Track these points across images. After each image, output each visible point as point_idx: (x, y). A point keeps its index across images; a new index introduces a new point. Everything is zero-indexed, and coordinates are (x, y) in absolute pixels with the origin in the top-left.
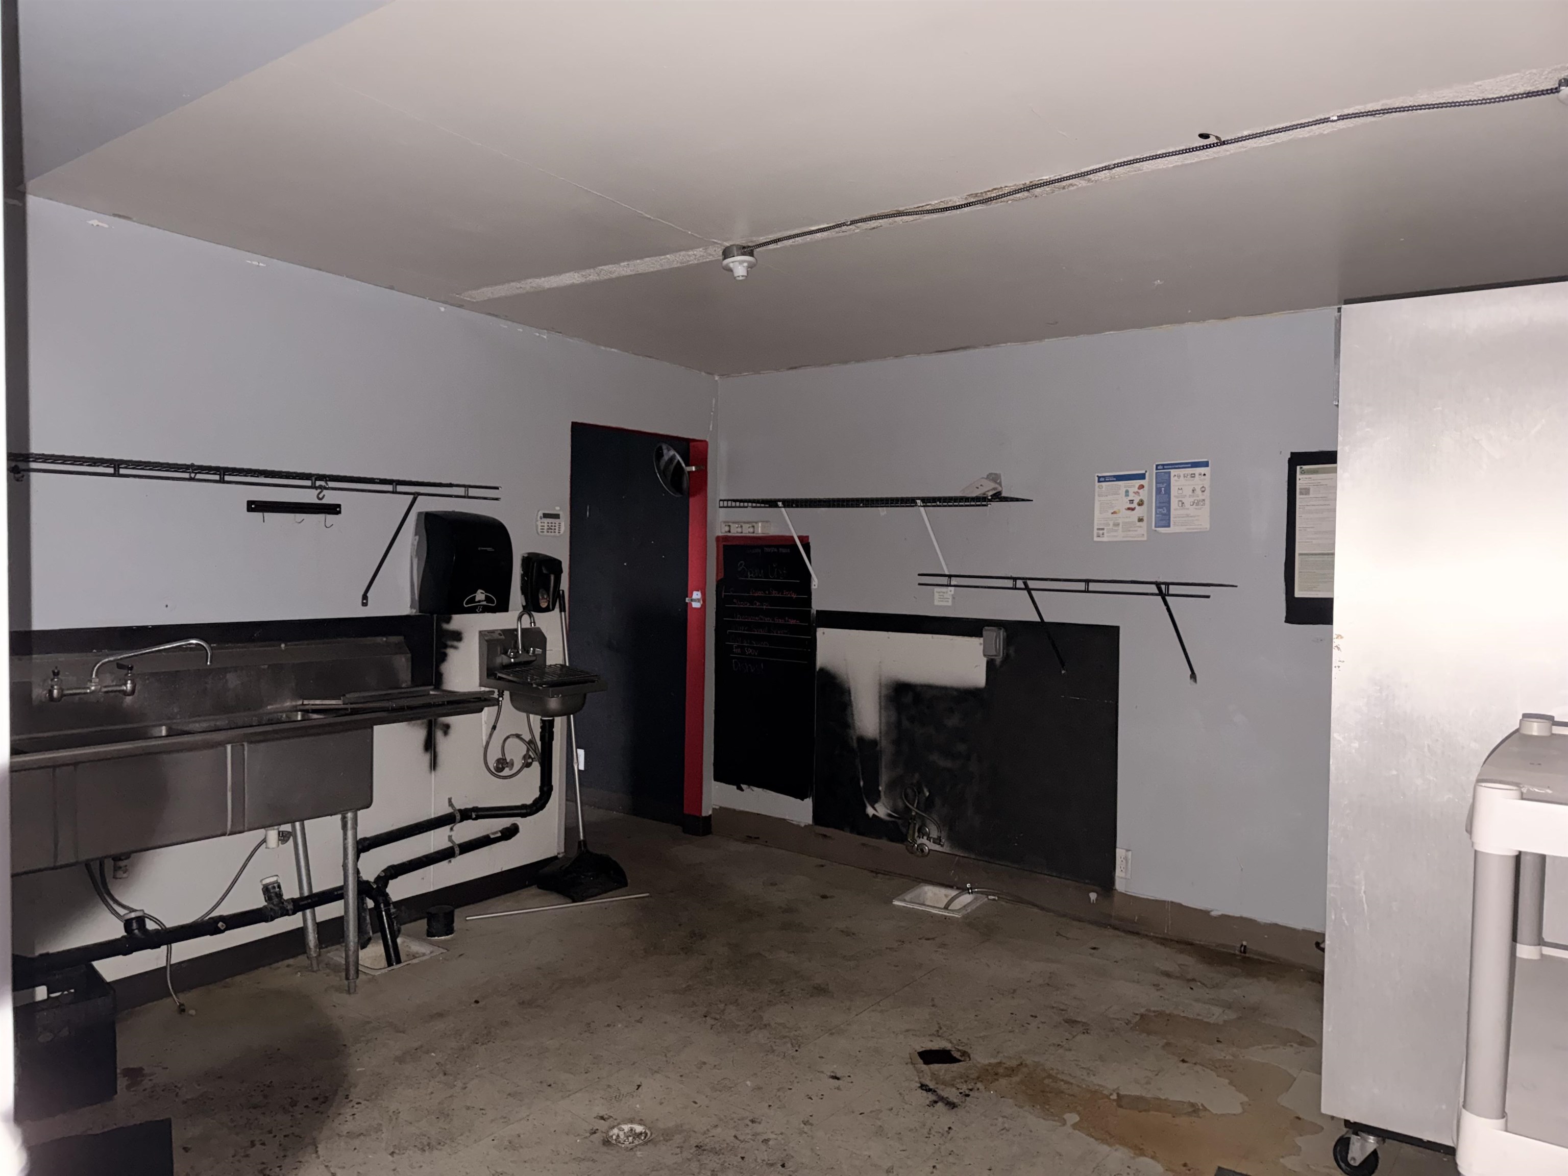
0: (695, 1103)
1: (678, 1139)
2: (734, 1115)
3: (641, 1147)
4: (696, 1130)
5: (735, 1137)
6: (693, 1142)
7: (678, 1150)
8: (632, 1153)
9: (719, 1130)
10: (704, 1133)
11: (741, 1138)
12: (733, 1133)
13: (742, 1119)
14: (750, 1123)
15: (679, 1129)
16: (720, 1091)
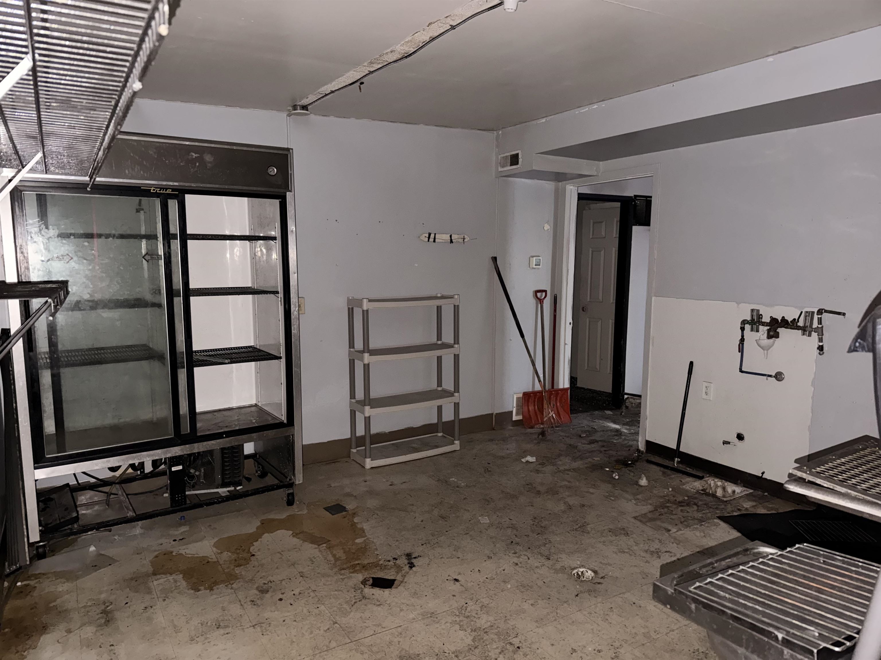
0: (544, 582)
1: (558, 566)
2: (525, 570)
3: (577, 566)
4: (548, 568)
5: (529, 559)
6: (550, 562)
7: (559, 560)
8: (583, 564)
9: (536, 565)
10: (544, 565)
11: (526, 557)
12: (529, 561)
13: (521, 567)
14: (519, 563)
15: (557, 571)
16: (528, 585)
